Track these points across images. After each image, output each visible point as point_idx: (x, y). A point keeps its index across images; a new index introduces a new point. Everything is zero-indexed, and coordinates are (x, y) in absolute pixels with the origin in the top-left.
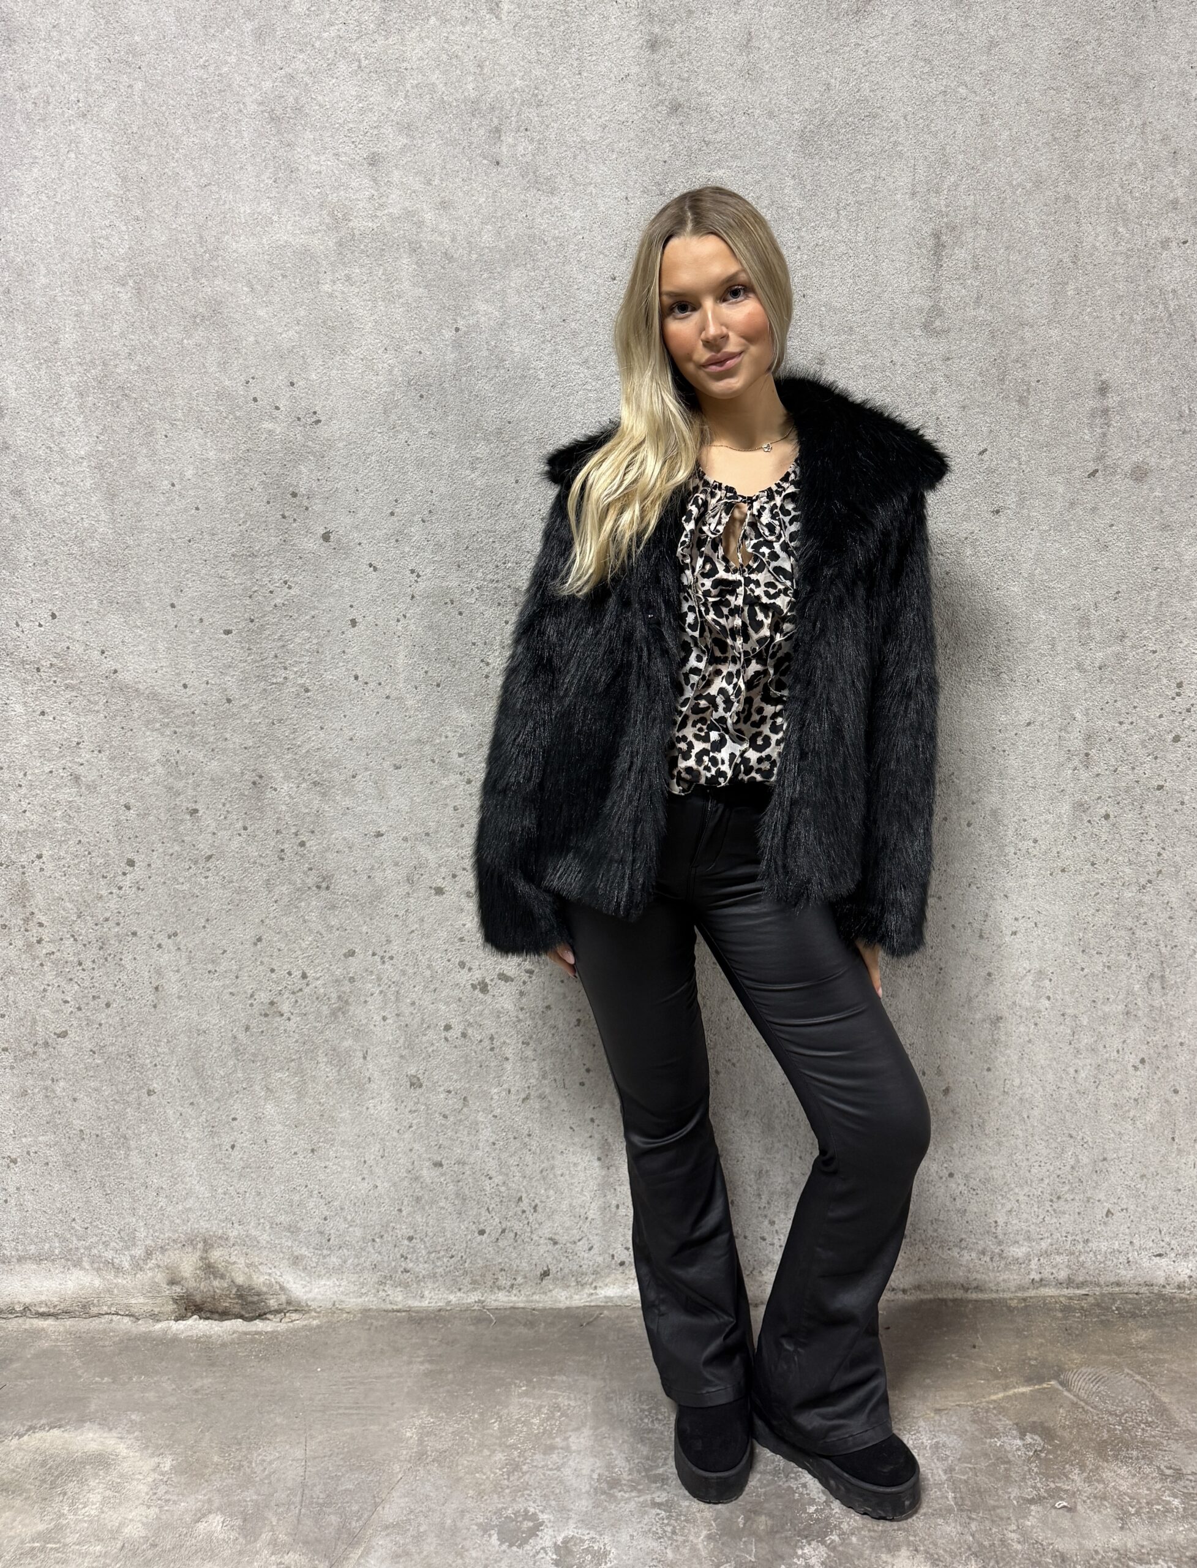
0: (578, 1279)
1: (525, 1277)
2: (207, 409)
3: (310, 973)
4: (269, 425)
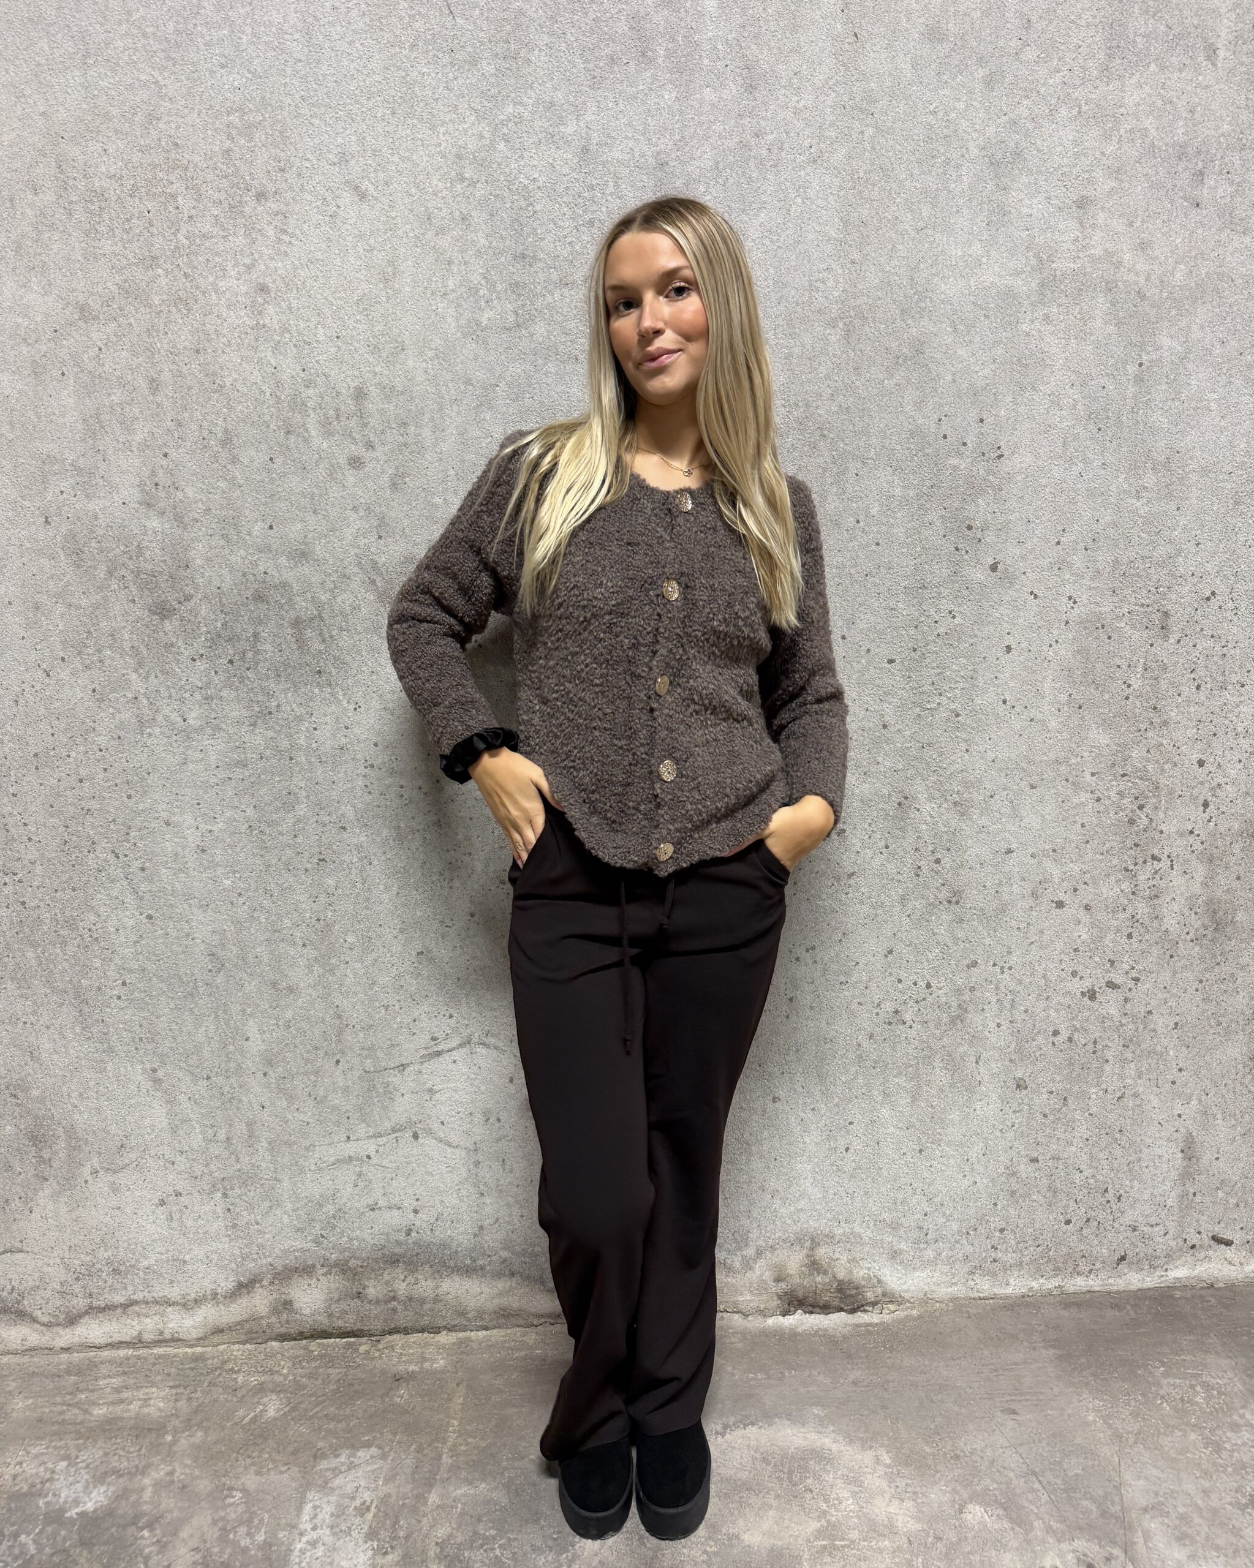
0: (1152, 1263)
1: (1104, 1262)
2: (898, 447)
3: (934, 983)
4: (954, 461)
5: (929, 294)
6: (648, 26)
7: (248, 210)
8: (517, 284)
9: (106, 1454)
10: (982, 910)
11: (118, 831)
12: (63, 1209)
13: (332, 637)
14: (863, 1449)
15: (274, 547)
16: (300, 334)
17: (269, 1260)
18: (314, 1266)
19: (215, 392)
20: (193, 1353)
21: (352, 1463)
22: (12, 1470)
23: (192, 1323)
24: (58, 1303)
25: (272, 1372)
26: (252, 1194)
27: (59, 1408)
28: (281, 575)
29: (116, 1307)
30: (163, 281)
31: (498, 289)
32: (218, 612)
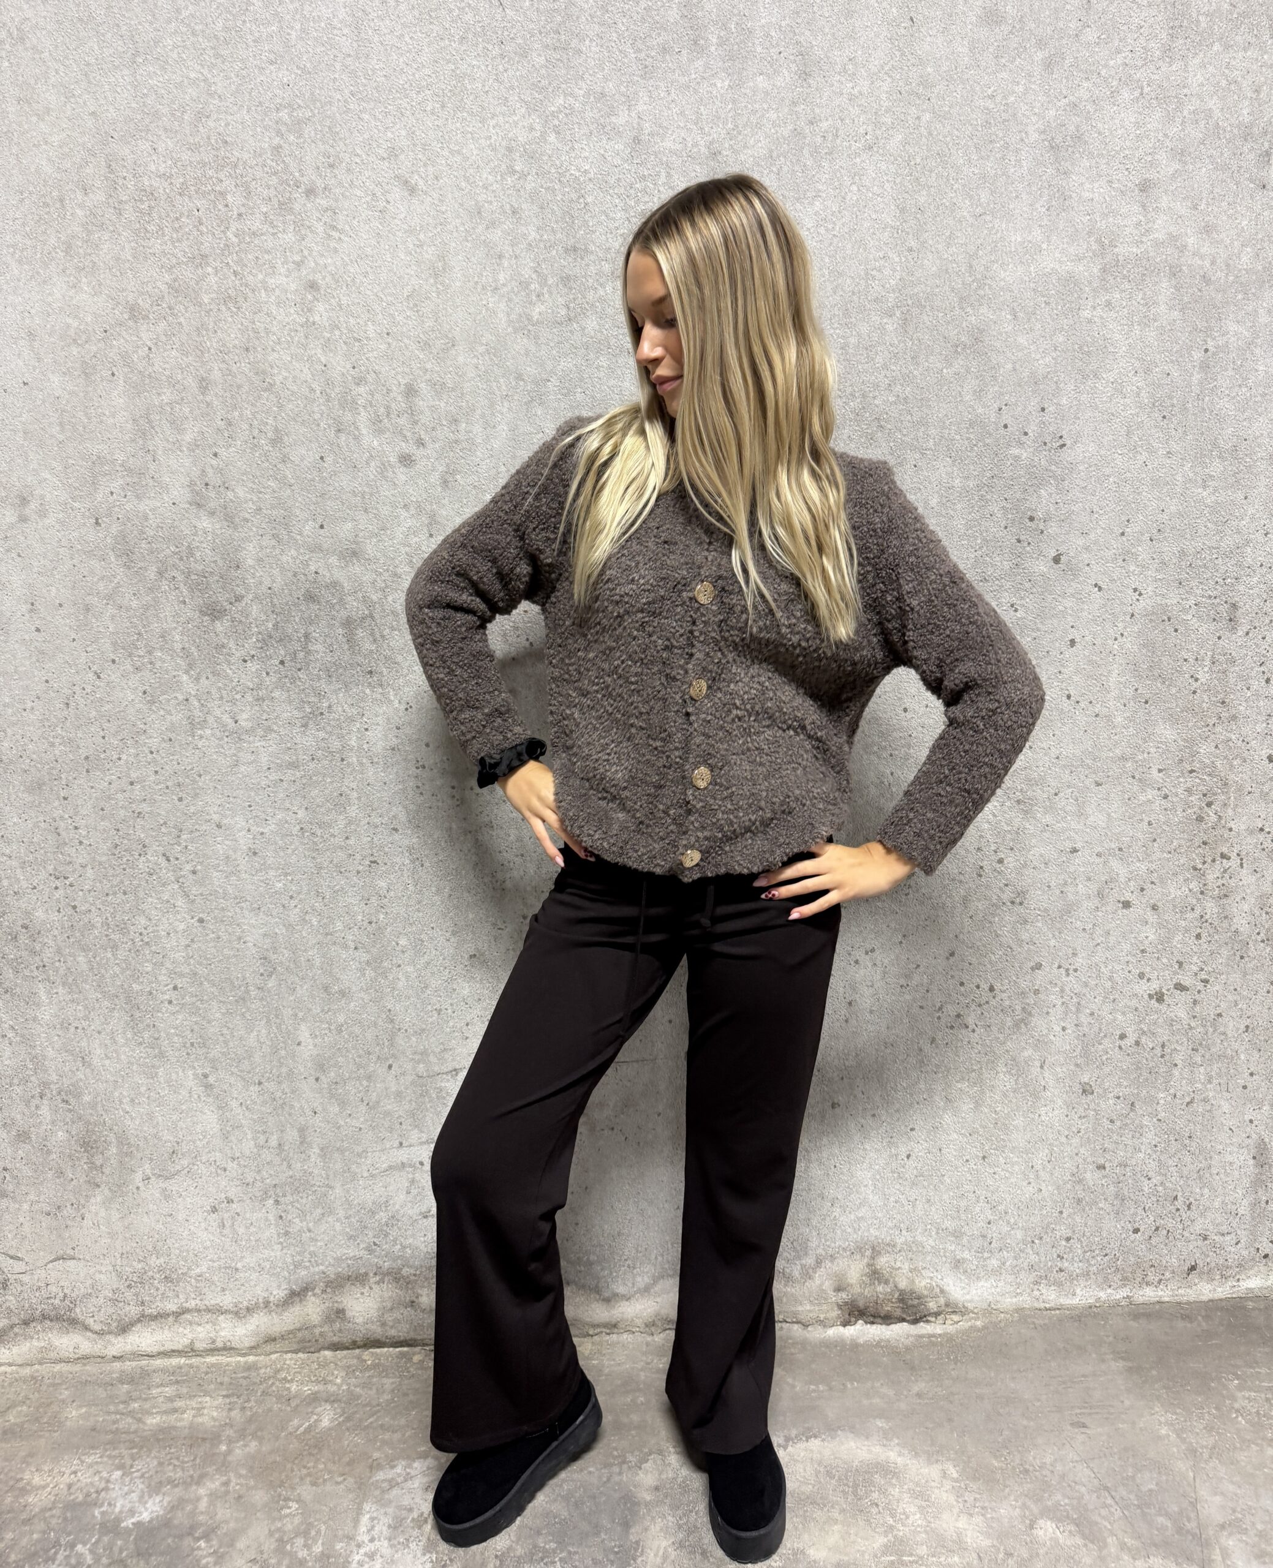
0: (1224, 1273)
1: (1173, 1272)
2: (958, 437)
3: (998, 986)
4: (1015, 451)
5: (988, 282)
6: (700, 14)
7: (297, 207)
8: (568, 278)
9: (161, 1464)
10: (1046, 910)
11: (170, 833)
12: (115, 1215)
13: (383, 636)
14: (929, 1462)
15: (325, 546)
16: (350, 331)
17: (321, 1268)
18: (366, 1274)
19: (265, 390)
20: (246, 1363)
21: (408, 1474)
22: (67, 1479)
23: (244, 1332)
24: (111, 1310)
25: (326, 1382)
26: (304, 1201)
27: (113, 1417)
28: (332, 575)
29: (168, 1315)
30: (213, 280)
31: (550, 282)
32: (270, 613)
